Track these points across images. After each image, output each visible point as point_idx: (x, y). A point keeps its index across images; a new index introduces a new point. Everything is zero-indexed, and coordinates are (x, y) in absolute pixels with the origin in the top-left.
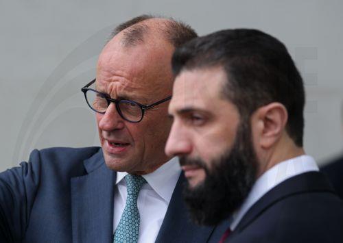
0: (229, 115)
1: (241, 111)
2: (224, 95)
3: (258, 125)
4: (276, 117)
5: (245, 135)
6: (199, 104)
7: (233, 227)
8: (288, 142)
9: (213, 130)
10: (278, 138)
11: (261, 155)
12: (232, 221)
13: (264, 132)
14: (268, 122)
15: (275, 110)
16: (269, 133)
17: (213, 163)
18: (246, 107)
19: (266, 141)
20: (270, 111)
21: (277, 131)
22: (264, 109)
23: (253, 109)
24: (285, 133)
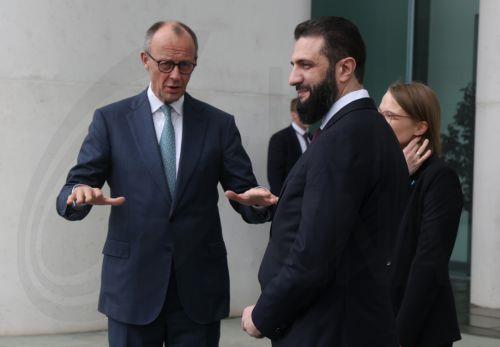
0: (324, 62)
1: (330, 61)
2: (322, 51)
3: (339, 69)
4: (349, 65)
7: (322, 128)
8: (355, 81)
10: (350, 76)
11: (340, 86)
12: (321, 124)
13: (342, 73)
14: (345, 68)
15: (350, 62)
16: (345, 74)
17: (314, 87)
18: (333, 60)
19: (343, 78)
20: (346, 62)
21: (349, 73)
22: (344, 60)
24: (354, 76)
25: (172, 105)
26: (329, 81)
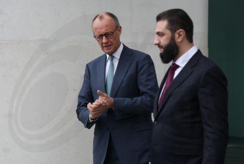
0: (168, 33)
2: (167, 28)
3: (177, 36)
4: (181, 33)
5: (173, 39)
6: (161, 30)
8: (186, 42)
9: (164, 37)
13: (179, 37)
14: (180, 35)
15: (182, 31)
16: (180, 38)
17: (165, 46)
19: (179, 40)
21: (182, 37)
22: (178, 31)
23: (175, 31)
25: (113, 55)
26: (172, 42)
